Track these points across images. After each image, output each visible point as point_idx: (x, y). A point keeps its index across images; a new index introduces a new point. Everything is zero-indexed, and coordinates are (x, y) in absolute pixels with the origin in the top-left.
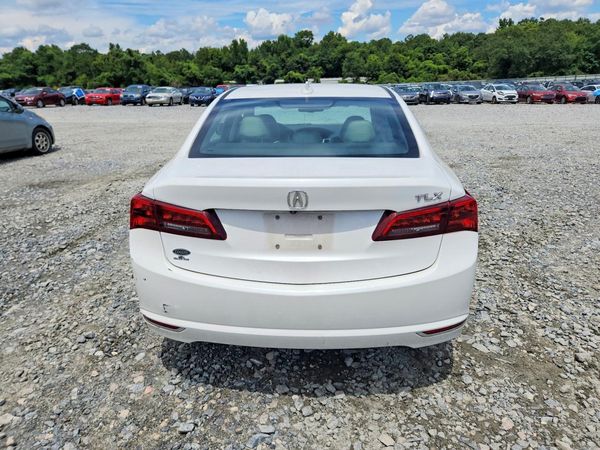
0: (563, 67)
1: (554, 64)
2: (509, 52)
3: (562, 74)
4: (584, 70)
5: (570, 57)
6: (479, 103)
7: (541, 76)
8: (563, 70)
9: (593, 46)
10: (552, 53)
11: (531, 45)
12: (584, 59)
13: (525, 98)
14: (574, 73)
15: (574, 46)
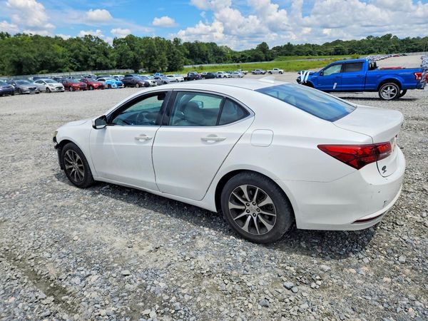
0: (60, 67)
1: (53, 65)
2: (18, 57)
3: (61, 72)
4: (72, 69)
5: (62, 60)
6: (38, 93)
7: (47, 73)
8: (60, 69)
9: (72, 54)
10: (49, 57)
11: (32, 52)
12: (71, 62)
13: (68, 87)
14: (68, 71)
15: (61, 54)
